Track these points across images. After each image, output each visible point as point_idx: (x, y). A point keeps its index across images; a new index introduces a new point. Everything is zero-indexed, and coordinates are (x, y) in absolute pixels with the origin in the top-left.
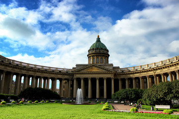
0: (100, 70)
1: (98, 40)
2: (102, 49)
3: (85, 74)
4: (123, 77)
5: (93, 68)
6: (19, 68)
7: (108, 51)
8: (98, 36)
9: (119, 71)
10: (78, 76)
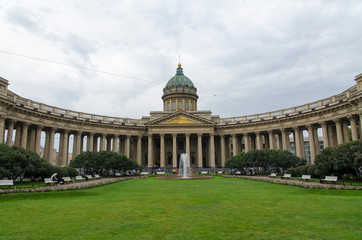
0: (192, 122)
1: (180, 71)
2: (187, 86)
3: (167, 127)
4: (227, 132)
5: (181, 117)
6: (51, 119)
7: (196, 90)
8: (180, 66)
9: (222, 123)
10: (155, 131)
